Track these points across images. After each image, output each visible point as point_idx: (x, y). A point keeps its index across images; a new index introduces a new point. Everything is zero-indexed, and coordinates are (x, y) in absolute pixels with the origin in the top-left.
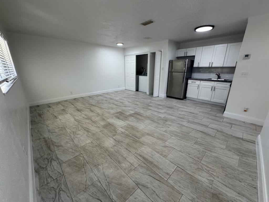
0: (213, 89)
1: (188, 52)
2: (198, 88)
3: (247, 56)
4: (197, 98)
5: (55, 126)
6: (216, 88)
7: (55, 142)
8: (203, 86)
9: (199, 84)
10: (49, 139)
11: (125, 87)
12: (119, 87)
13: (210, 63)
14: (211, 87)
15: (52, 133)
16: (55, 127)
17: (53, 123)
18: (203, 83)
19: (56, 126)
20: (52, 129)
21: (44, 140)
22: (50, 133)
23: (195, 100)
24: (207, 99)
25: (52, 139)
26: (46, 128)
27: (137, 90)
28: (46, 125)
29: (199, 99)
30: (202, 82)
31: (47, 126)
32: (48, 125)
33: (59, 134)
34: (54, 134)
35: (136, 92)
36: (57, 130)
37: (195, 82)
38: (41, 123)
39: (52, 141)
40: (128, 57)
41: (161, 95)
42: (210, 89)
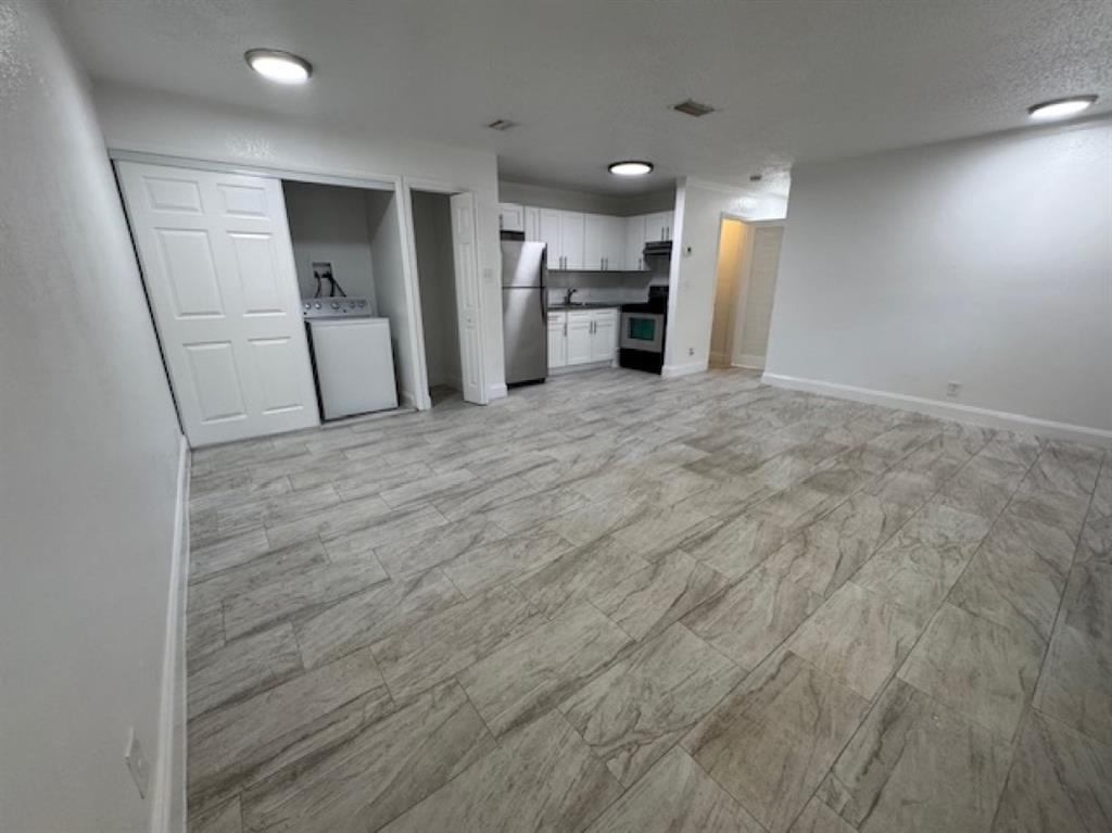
0: (593, 329)
2: (565, 335)
4: (565, 364)
5: (984, 641)
6: (597, 324)
7: (1054, 583)
8: (574, 326)
9: (565, 321)
10: (1069, 612)
11: (184, 432)
14: (588, 324)
15: (1036, 626)
16: (991, 635)
17: (972, 679)
18: (572, 317)
19: (975, 636)
20: (1016, 642)
21: (1097, 626)
22: (1046, 628)
23: (562, 372)
25: (1059, 600)
26: (1046, 674)
28: (1036, 703)
29: (568, 366)
30: (570, 313)
31: (1030, 688)
32: (1018, 689)
33: (1007, 592)
34: (1028, 611)
36: (1000, 614)
37: (556, 318)
38: (1059, 770)
39: (1062, 596)
41: (494, 387)
42: (587, 331)
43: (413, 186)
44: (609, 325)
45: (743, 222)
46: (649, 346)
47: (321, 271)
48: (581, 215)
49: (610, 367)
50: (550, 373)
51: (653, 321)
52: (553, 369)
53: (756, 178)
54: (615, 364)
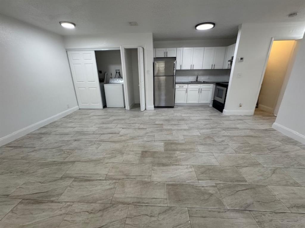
0: (200, 91)
1: (168, 53)
2: (186, 92)
3: (242, 59)
4: (186, 103)
6: (202, 89)
8: (191, 89)
9: (187, 88)
11: (78, 105)
12: (68, 108)
13: (191, 65)
14: (198, 89)
18: (191, 87)
23: (184, 105)
24: (195, 102)
27: (105, 106)
29: (188, 103)
30: (189, 85)
35: (105, 109)
37: (183, 87)
40: (73, 52)
41: (150, 106)
42: (197, 92)
43: (125, 48)
44: (209, 90)
45: (295, 40)
46: (221, 100)
47: (118, 71)
48: (203, 48)
49: (209, 106)
50: (175, 105)
51: (223, 90)
52: (176, 103)
53: (292, 15)
54: (211, 106)
